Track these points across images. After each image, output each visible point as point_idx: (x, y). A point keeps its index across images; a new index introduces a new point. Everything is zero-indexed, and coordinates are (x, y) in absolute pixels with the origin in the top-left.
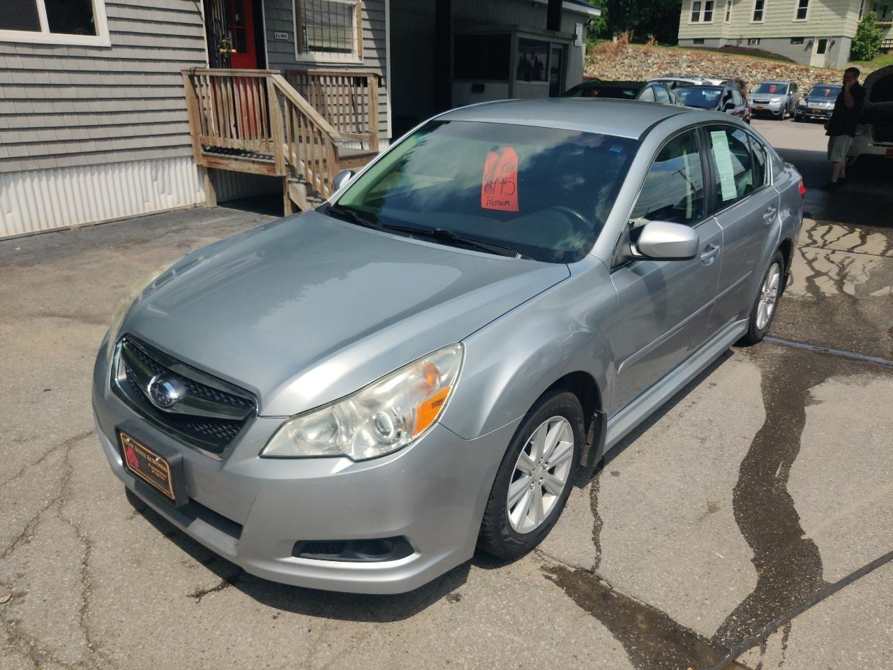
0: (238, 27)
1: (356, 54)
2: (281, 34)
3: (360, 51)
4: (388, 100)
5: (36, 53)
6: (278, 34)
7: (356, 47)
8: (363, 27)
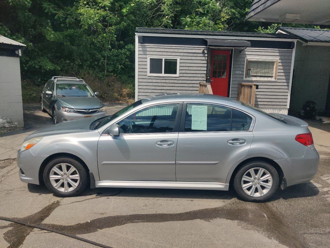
0: (214, 70)
1: (274, 78)
2: (238, 72)
3: (276, 77)
4: (289, 94)
5: (160, 79)
6: (237, 72)
7: (274, 75)
8: (278, 68)
